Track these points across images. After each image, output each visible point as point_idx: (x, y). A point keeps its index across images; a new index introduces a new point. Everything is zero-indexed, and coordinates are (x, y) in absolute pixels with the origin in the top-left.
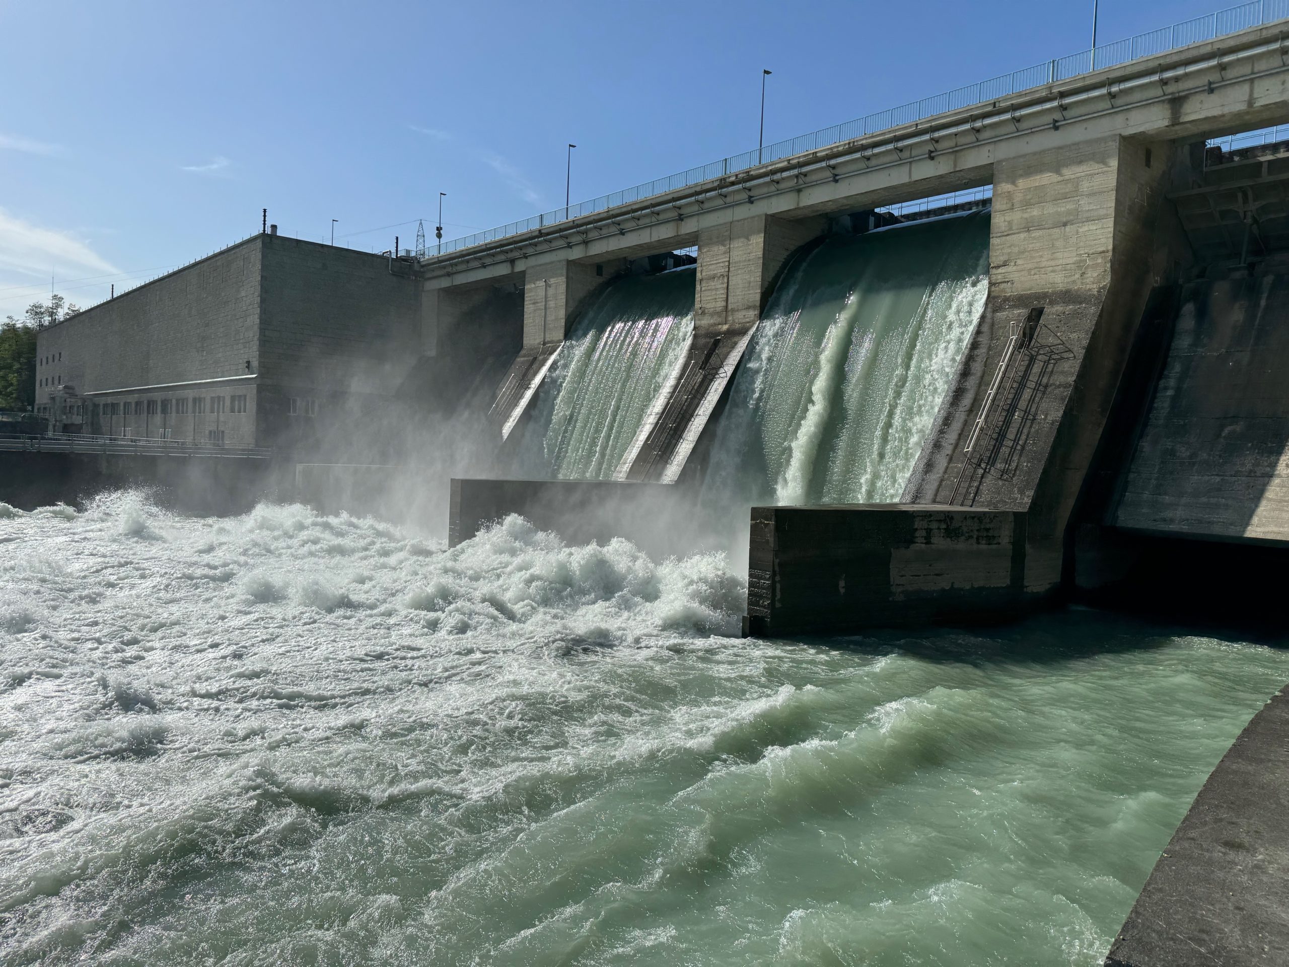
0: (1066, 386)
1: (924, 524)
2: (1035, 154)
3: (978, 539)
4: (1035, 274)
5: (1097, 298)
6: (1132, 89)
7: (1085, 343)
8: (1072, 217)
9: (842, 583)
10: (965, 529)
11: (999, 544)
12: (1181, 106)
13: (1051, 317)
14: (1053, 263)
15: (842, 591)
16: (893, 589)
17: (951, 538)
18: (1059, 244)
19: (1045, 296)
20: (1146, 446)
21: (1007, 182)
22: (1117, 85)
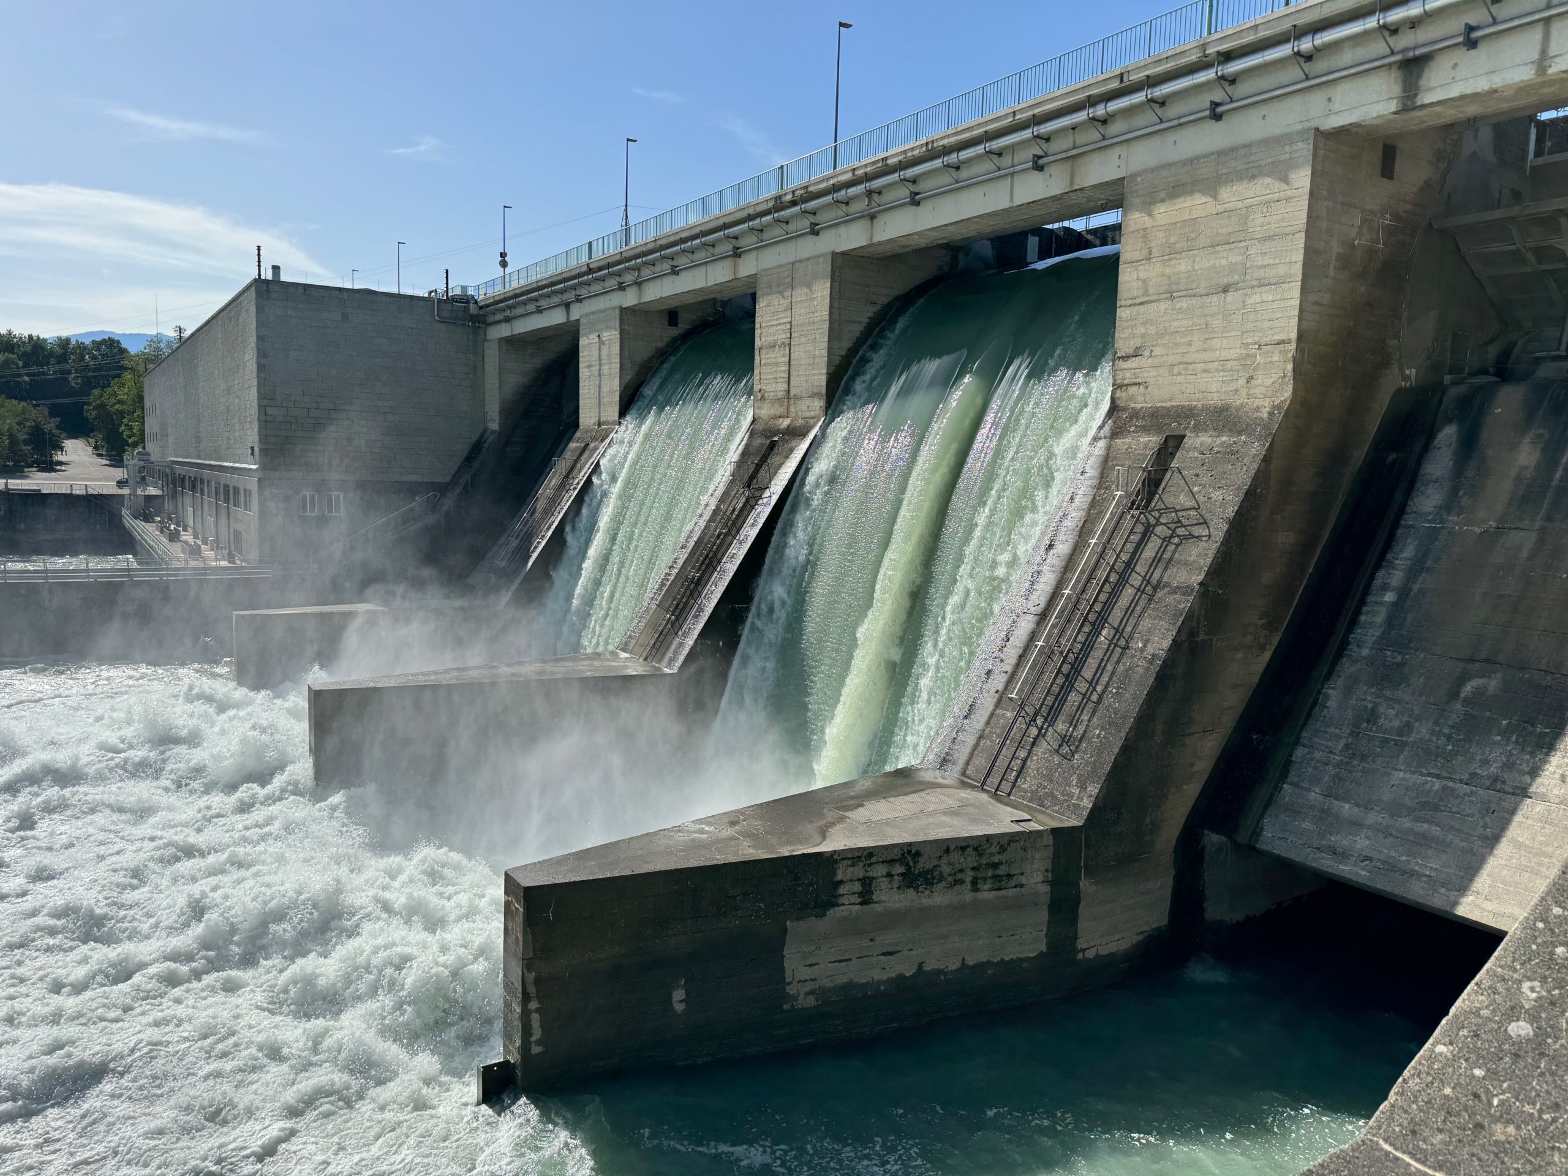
0: (1186, 590)
1: (859, 871)
2: (1184, 163)
3: (974, 882)
4: (1179, 374)
5: (1266, 426)
6: (1337, 45)
7: (1231, 511)
8: (1236, 277)
9: (678, 995)
10: (946, 870)
11: (1022, 886)
12: (1419, 77)
13: (1191, 454)
14: (1206, 356)
15: (679, 1007)
16: (791, 990)
17: (916, 888)
18: (1216, 322)
19: (1185, 414)
20: (1333, 695)
21: (1140, 211)
22: (1309, 38)
